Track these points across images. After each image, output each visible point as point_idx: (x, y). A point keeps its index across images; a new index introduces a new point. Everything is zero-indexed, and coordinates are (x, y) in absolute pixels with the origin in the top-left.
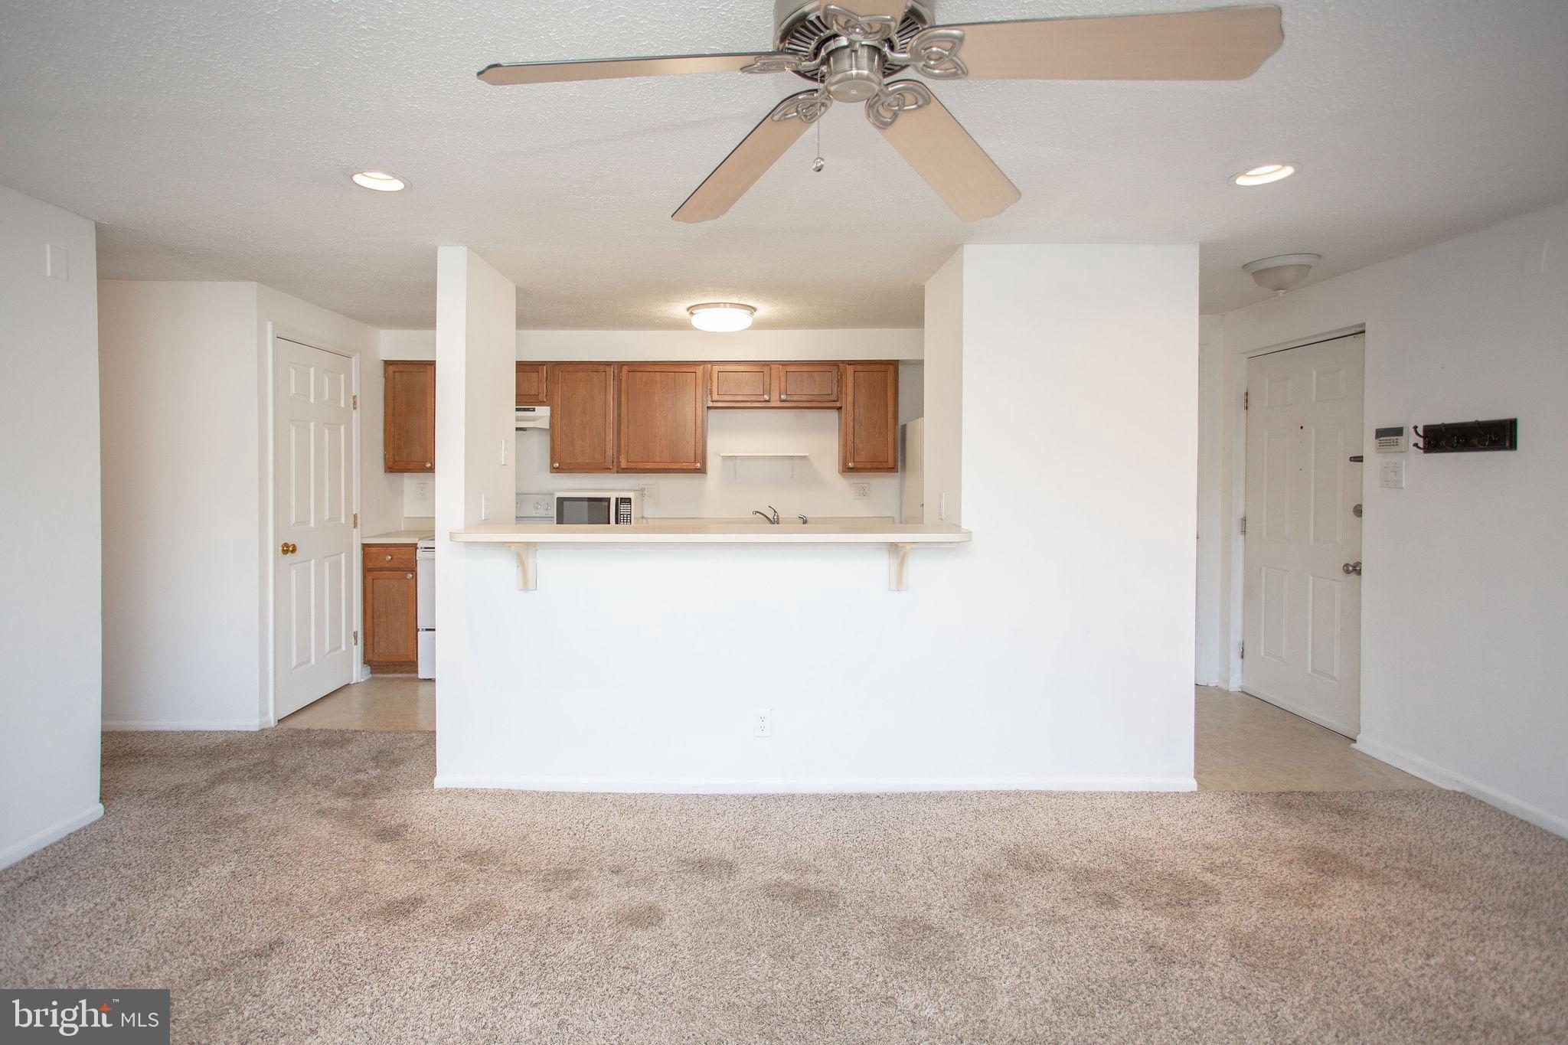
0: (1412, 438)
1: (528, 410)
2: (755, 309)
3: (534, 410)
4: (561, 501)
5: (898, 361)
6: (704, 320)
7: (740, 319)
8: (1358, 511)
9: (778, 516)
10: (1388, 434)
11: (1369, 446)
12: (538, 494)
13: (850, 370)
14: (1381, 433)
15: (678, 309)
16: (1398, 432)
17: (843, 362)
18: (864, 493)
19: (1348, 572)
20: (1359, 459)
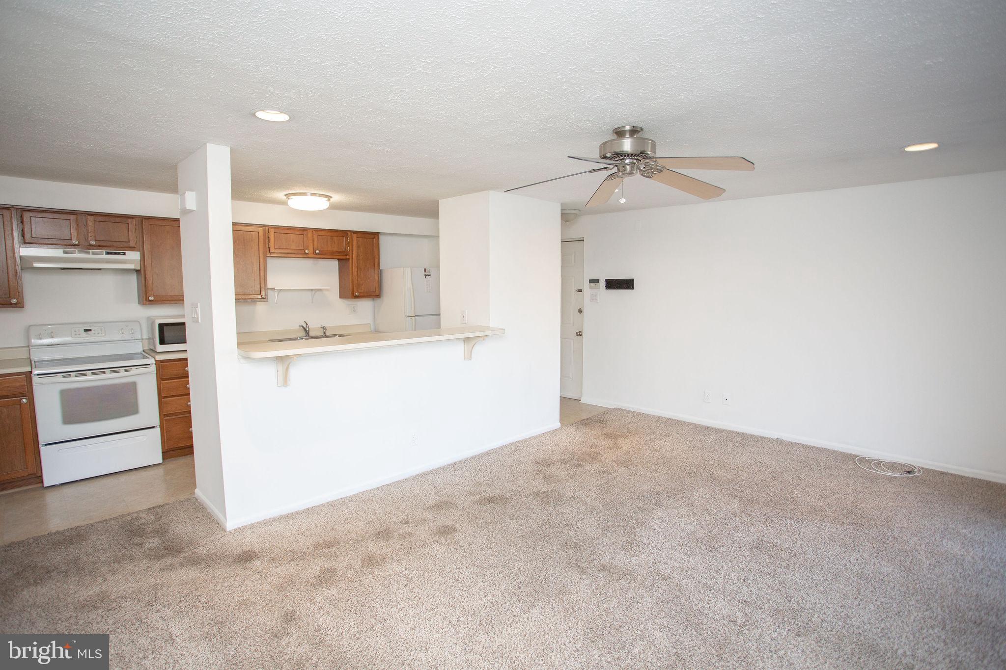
0: (603, 284)
1: (119, 254)
2: (331, 197)
3: (124, 254)
4: (162, 326)
5: (379, 233)
6: (296, 203)
7: (321, 204)
8: (580, 311)
9: (309, 328)
10: (594, 282)
11: (586, 286)
12: (122, 322)
13: (355, 236)
14: (591, 281)
15: (280, 195)
16: (597, 281)
17: (350, 231)
18: (354, 311)
19: (577, 335)
20: (580, 291)
